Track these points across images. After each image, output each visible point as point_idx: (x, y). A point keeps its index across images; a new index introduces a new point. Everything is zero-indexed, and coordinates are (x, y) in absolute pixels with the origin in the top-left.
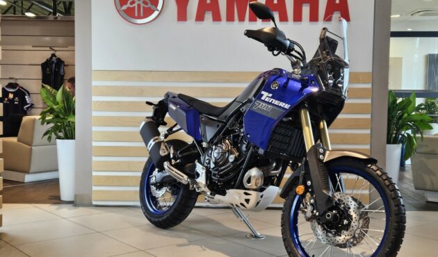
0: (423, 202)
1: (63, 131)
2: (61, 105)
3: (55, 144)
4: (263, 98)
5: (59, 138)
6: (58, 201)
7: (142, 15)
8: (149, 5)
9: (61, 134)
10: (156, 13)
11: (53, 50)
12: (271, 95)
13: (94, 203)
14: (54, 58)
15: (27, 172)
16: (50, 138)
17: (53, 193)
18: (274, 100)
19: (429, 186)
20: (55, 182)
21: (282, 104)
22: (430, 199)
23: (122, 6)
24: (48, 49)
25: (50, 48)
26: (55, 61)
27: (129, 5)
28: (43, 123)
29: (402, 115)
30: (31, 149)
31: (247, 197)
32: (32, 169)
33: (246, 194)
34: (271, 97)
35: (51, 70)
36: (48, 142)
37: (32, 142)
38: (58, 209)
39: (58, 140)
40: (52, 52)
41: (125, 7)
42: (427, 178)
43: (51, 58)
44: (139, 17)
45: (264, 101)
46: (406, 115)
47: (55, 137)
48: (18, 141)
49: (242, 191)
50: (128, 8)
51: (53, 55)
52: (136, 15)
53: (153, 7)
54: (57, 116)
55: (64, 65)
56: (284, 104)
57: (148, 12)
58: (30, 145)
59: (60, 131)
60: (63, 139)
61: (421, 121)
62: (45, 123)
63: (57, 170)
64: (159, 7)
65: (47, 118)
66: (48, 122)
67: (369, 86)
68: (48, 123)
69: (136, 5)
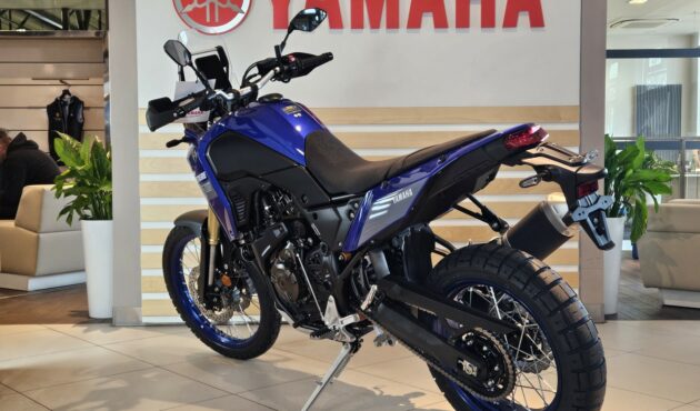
0: (656, 306)
1: (91, 206)
2: (88, 165)
3: (80, 229)
5: (85, 218)
6: (86, 319)
7: (217, 20)
8: (229, 4)
9: (88, 212)
10: (239, 17)
11: (66, 84)
13: (145, 320)
14: (67, 97)
15: (32, 275)
16: (69, 220)
17: (77, 307)
19: (666, 281)
20: (80, 289)
22: (668, 302)
23: (184, 5)
24: (58, 82)
25: (61, 81)
26: (69, 102)
27: (195, 4)
28: (58, 196)
29: (624, 172)
30: (38, 238)
32: (41, 269)
35: (62, 116)
36: (67, 225)
37: (39, 226)
38: (86, 331)
39: (84, 222)
40: (65, 88)
41: (189, 8)
42: (662, 269)
43: (63, 97)
44: (213, 24)
46: (630, 172)
47: (79, 217)
48: (16, 225)
50: (196, 9)
51: (66, 92)
52: (208, 20)
53: (235, 7)
54: (80, 184)
55: (84, 108)
57: (227, 16)
58: (35, 232)
59: (86, 208)
60: (91, 219)
61: (655, 180)
62: (63, 194)
63: (83, 270)
64: (245, 7)
65: (65, 187)
66: (68, 193)
67: (576, 127)
68: (66, 195)
69: (207, 4)
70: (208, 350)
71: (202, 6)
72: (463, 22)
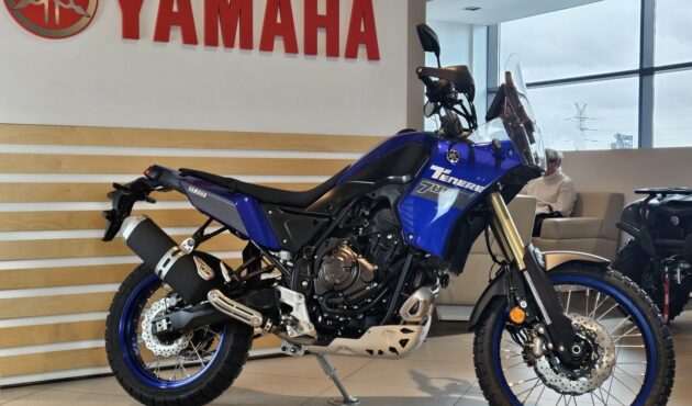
4: (435, 176)
7: (57, 22)
8: (71, 5)
10: (85, 21)
12: (448, 171)
18: (456, 180)
21: (470, 186)
31: (405, 336)
33: (404, 331)
34: (450, 175)
41: (23, 4)
45: (437, 181)
49: (399, 328)
52: (46, 21)
56: (474, 185)
64: (91, 11)
69: (45, 2)
71: (40, 3)
72: (311, 49)
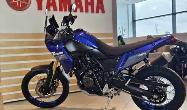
7: (21, 7)
10: (27, 6)
23: (10, 2)
27: (14, 1)
52: (18, 6)
64: (29, 3)
69: (17, 1)
70: (37, 107)
71: (16, 2)
72: (87, 11)
